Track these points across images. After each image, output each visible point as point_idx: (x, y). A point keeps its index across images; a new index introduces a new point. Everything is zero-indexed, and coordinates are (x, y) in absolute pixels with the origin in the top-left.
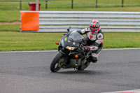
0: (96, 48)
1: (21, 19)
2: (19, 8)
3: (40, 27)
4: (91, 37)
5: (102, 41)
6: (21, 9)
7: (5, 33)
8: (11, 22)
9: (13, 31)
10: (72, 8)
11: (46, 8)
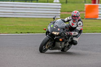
0: (77, 33)
1: (85, 10)
2: (84, 1)
4: (73, 24)
6: (85, 3)
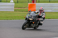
3: (36, 10)
5: (45, 16)
6: (28, 2)
7: (22, 12)
8: (24, 8)
9: (25, 11)
10: (50, 2)
11: (39, 2)
